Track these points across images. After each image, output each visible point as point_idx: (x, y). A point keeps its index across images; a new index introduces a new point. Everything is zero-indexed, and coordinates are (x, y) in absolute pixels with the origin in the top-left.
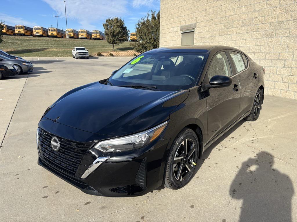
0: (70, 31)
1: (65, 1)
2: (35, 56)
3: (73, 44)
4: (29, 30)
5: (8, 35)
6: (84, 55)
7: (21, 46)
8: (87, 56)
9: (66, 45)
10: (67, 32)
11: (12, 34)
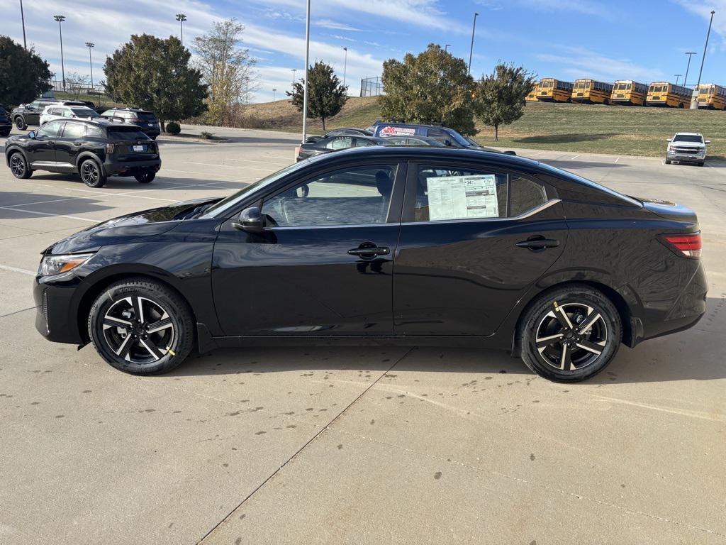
0: (707, 89)
1: (713, 13)
2: (576, 150)
3: (694, 124)
4: (604, 90)
5: (556, 102)
6: (691, 156)
7: (566, 126)
8: (699, 157)
9: (673, 127)
10: (695, 94)
11: (566, 98)
